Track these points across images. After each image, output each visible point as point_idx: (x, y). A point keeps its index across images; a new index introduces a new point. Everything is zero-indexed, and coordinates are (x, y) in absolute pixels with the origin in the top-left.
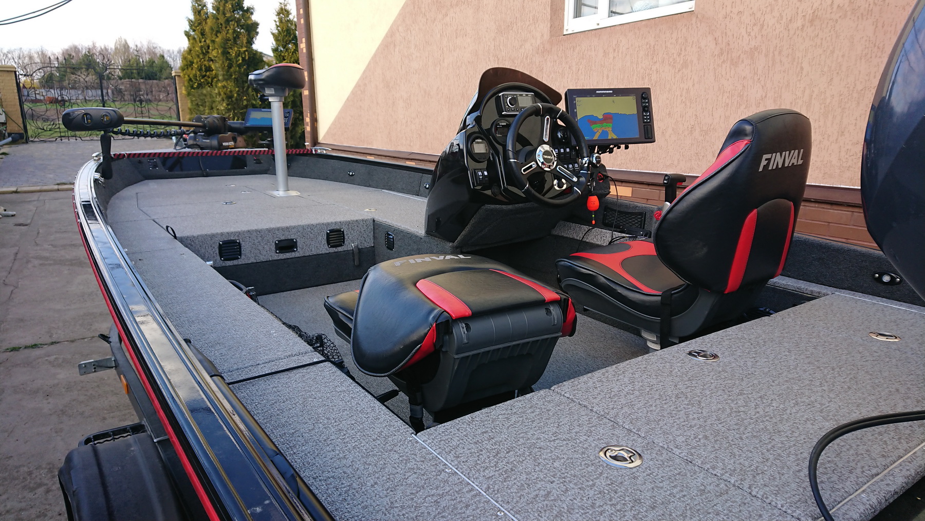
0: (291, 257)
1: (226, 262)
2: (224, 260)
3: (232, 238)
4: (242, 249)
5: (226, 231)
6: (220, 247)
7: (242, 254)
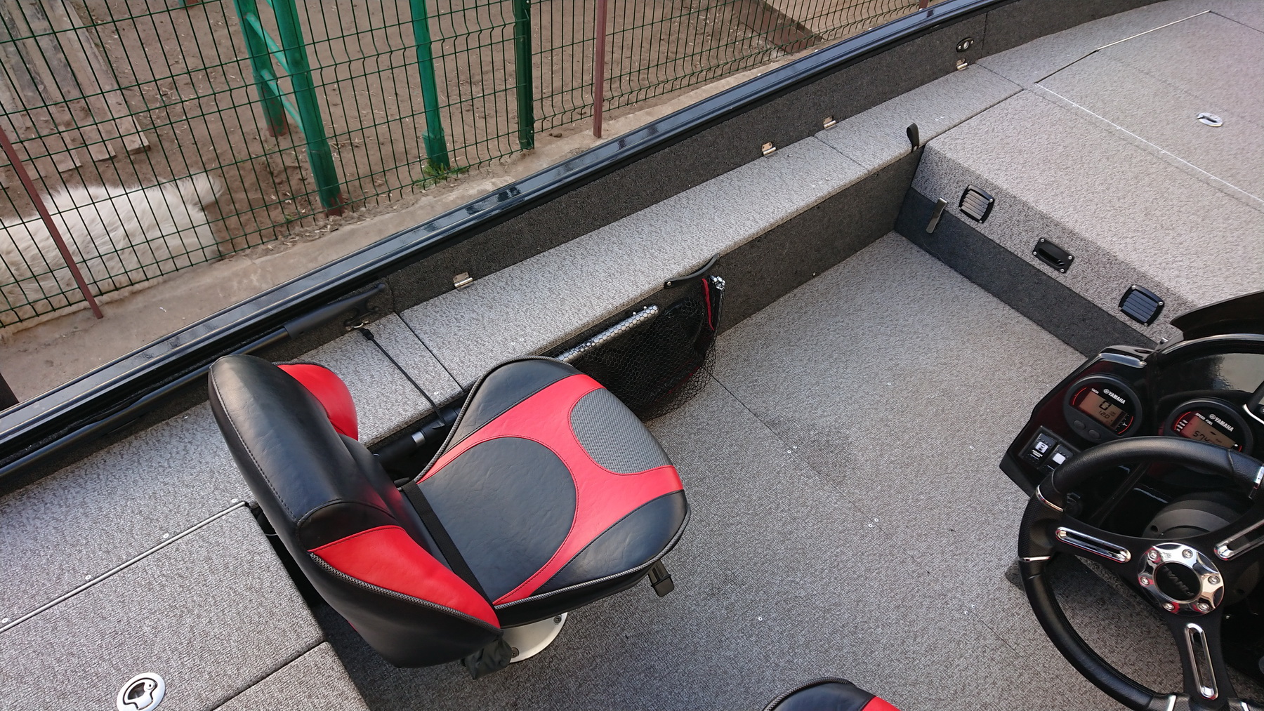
0: (1049, 274)
1: (963, 215)
2: (962, 210)
3: (988, 190)
4: (991, 215)
5: (992, 175)
6: (966, 191)
7: (987, 220)
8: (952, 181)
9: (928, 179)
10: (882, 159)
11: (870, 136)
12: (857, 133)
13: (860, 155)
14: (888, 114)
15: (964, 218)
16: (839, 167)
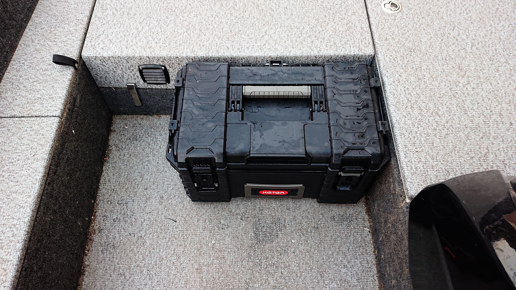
1: (151, 85)
2: (148, 83)
3: (155, 63)
4: (170, 76)
5: (148, 50)
6: (141, 72)
7: (171, 80)
8: (124, 69)
9: (106, 77)
10: (60, 97)
11: (33, 82)
12: (21, 86)
13: (40, 106)
14: (31, 49)
15: (154, 86)
16: (33, 133)
